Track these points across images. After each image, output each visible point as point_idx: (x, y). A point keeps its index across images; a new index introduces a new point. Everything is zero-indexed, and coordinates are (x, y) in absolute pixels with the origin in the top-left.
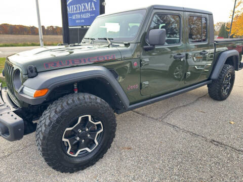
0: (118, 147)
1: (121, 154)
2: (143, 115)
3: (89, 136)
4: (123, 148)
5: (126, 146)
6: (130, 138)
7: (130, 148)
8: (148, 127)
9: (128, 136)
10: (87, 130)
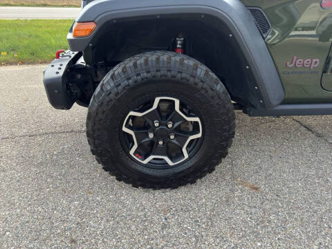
0: (234, 177)
1: (232, 191)
2: (319, 135)
3: (172, 137)
4: (242, 183)
5: (251, 181)
6: (267, 170)
7: (256, 189)
8: (321, 162)
9: (264, 166)
10: (170, 126)
